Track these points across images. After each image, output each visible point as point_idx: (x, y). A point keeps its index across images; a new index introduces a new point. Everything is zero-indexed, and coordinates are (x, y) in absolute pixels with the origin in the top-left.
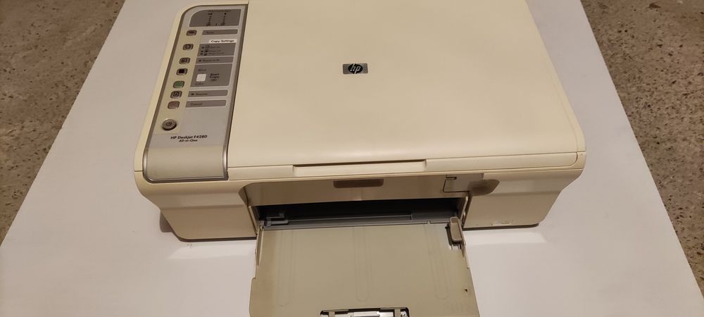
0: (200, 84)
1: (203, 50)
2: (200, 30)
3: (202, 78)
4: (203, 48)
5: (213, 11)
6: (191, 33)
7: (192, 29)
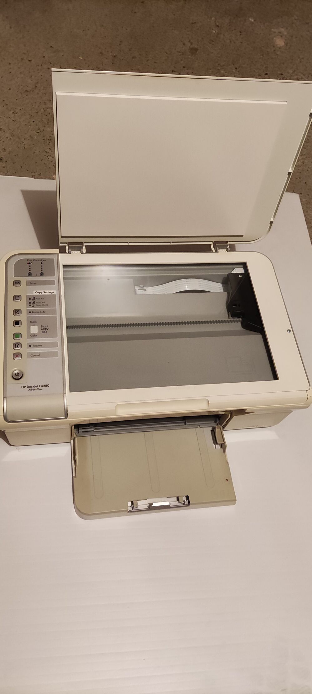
0: (34, 336)
1: (30, 301)
2: (24, 279)
3: (34, 329)
4: (30, 299)
5: (31, 260)
6: (17, 283)
7: (17, 279)
